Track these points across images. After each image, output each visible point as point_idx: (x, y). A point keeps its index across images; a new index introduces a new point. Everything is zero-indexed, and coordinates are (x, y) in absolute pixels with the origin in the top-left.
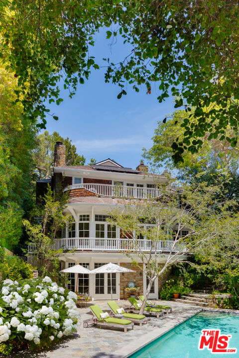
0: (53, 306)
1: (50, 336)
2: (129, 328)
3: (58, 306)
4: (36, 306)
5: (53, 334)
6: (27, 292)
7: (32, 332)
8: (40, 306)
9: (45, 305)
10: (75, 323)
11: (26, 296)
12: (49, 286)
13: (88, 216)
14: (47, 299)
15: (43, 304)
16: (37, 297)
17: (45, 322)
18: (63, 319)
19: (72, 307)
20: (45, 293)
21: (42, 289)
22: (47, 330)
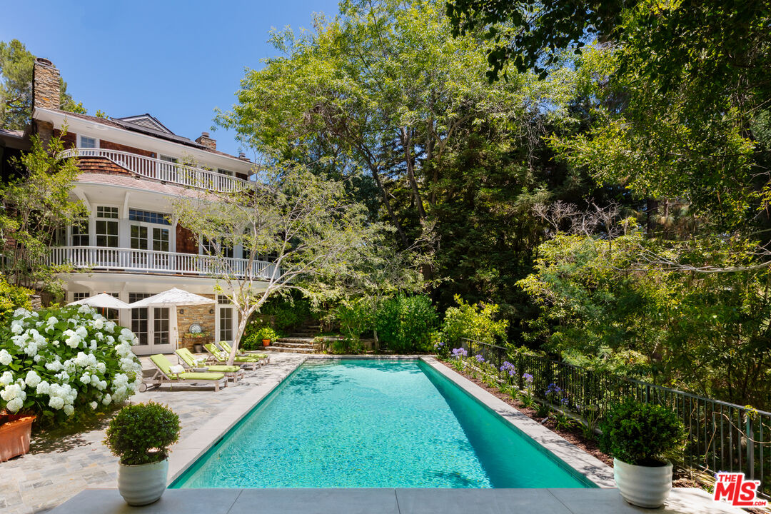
0: (95, 353)
1: (91, 401)
2: (220, 385)
3: (104, 353)
4: (68, 352)
5: (95, 399)
6: (53, 329)
7: (62, 396)
8: (75, 352)
9: (82, 350)
10: (131, 380)
11: (50, 336)
12: (89, 320)
13: (115, 210)
14: (86, 340)
15: (80, 349)
16: (69, 337)
17: (82, 379)
18: (112, 374)
19: (127, 354)
20: (82, 330)
21: (78, 324)
22: (85, 393)
